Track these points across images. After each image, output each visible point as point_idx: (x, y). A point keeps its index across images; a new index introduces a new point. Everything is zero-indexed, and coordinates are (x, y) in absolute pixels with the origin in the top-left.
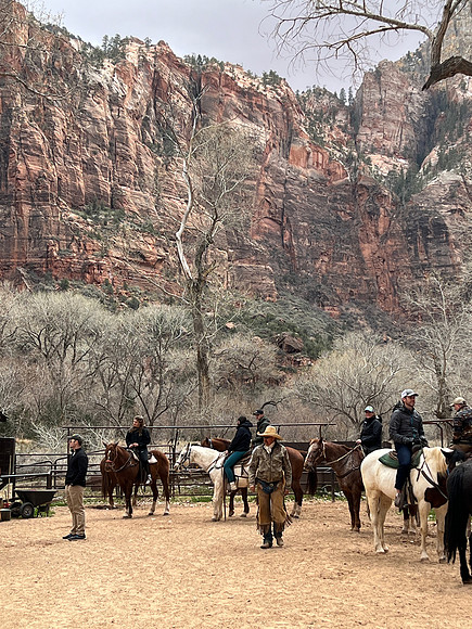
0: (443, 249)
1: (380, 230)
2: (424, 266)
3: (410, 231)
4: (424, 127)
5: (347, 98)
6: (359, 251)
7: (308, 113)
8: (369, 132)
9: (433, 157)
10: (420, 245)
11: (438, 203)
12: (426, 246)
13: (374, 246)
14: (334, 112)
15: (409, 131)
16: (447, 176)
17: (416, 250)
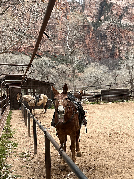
0: (106, 41)
1: (90, 37)
2: (101, 46)
3: (98, 37)
4: (100, 10)
5: (81, 3)
6: (85, 42)
7: (71, 7)
8: (87, 11)
9: (103, 17)
10: (100, 40)
11: (104, 29)
12: (102, 40)
13: (89, 41)
14: (78, 6)
15: (97, 11)
16: (107, 22)
17: (99, 42)
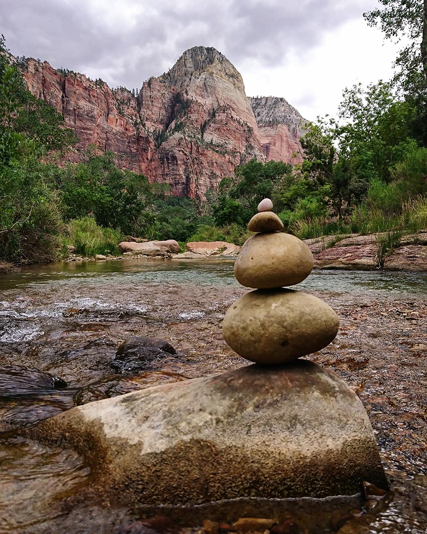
0: (175, 167)
1: (149, 158)
2: (167, 174)
3: (161, 158)
4: (170, 110)
5: (136, 93)
6: (140, 166)
7: (117, 100)
8: (145, 111)
9: (173, 125)
10: (166, 165)
11: (174, 147)
12: (168, 166)
13: (146, 164)
14: (129, 100)
15: (163, 112)
16: (178, 135)
17: (164, 167)
